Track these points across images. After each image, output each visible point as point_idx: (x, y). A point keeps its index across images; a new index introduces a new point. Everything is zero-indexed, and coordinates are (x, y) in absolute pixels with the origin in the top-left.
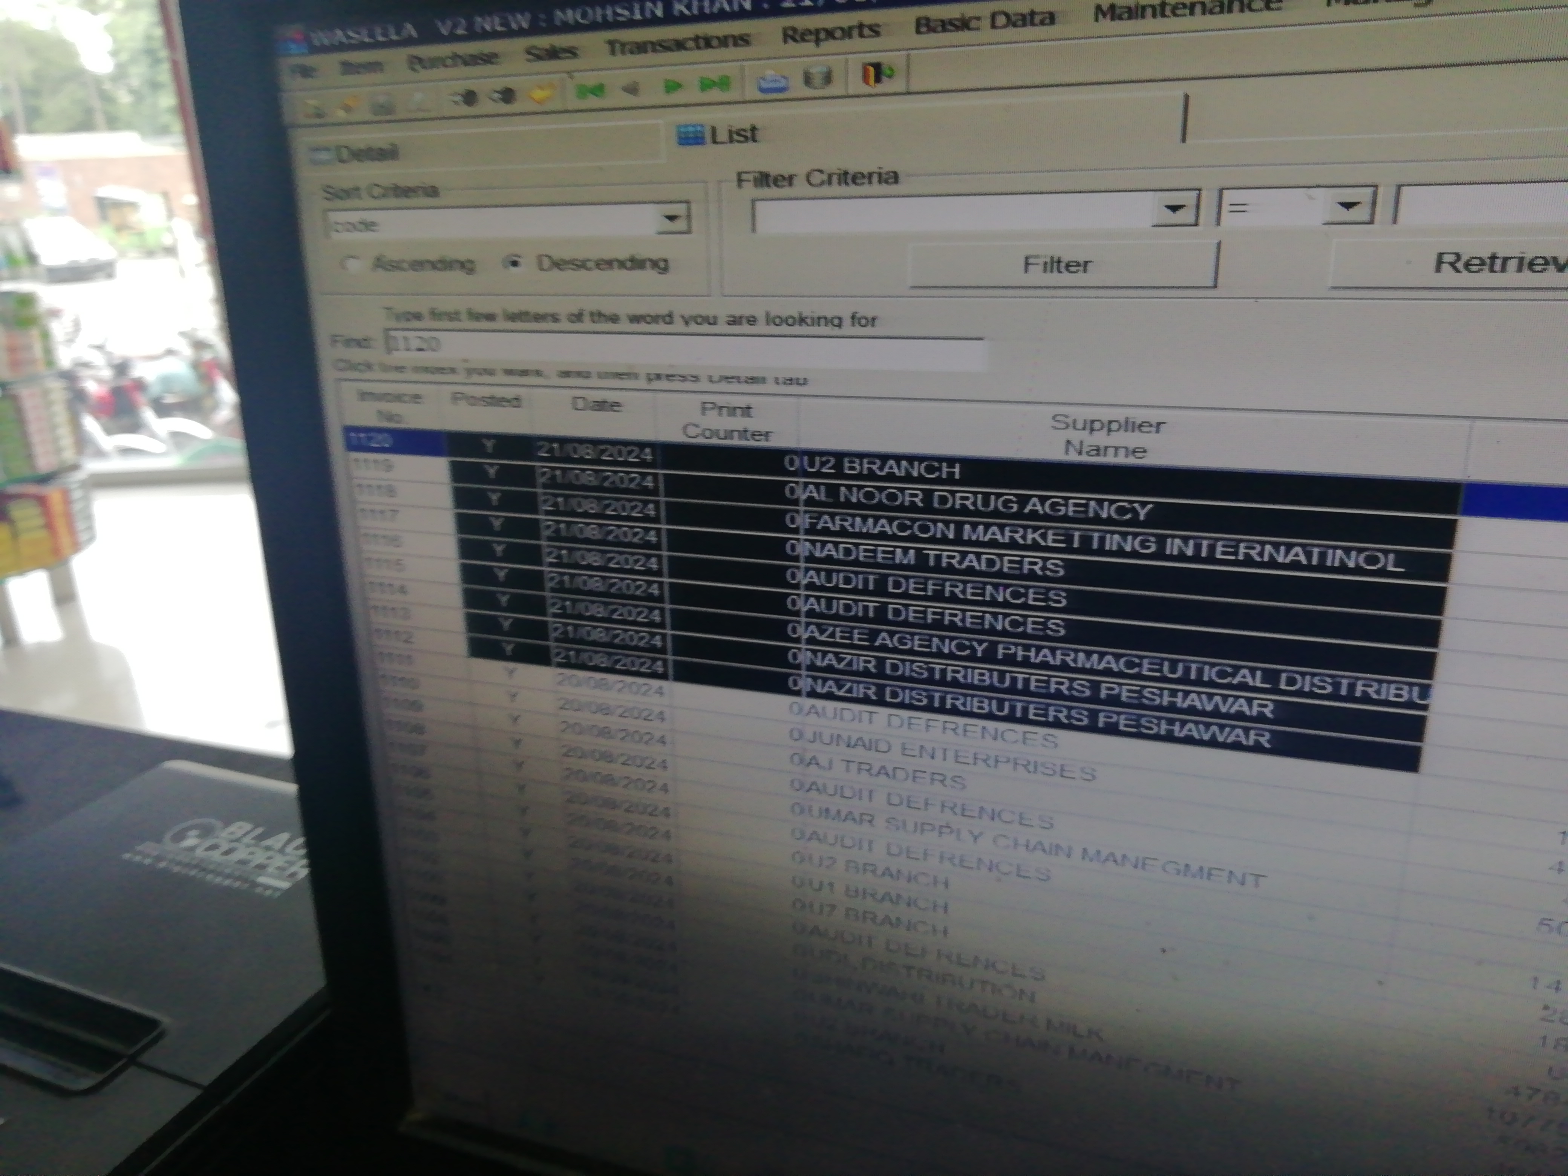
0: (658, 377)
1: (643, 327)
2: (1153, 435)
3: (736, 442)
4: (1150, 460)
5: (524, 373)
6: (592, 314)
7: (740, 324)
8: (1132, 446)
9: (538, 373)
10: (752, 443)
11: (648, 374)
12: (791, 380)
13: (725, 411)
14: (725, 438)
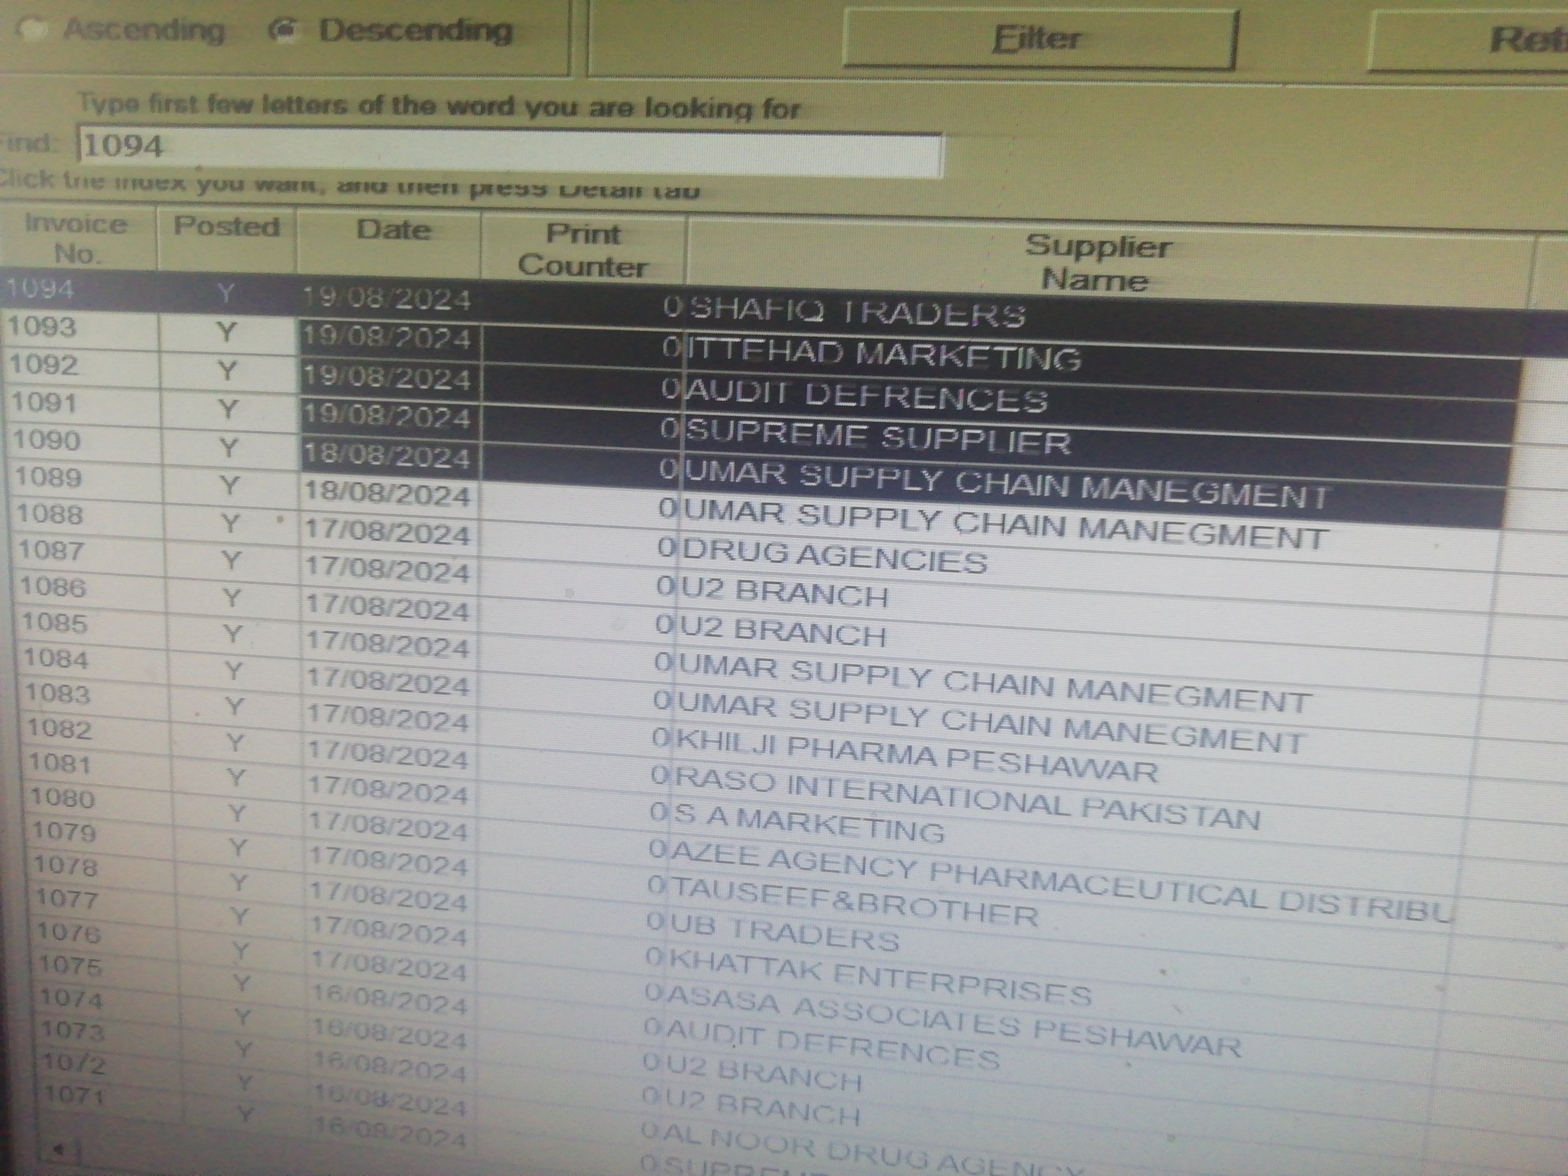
0: (487, 189)
1: (469, 119)
2: (1156, 260)
3: (595, 278)
4: (1151, 293)
5: (289, 186)
6: (396, 101)
7: (610, 113)
8: (1128, 274)
9: (309, 186)
10: (617, 280)
11: (473, 186)
12: (677, 190)
13: (581, 236)
14: (580, 273)
